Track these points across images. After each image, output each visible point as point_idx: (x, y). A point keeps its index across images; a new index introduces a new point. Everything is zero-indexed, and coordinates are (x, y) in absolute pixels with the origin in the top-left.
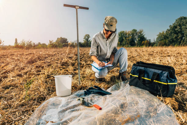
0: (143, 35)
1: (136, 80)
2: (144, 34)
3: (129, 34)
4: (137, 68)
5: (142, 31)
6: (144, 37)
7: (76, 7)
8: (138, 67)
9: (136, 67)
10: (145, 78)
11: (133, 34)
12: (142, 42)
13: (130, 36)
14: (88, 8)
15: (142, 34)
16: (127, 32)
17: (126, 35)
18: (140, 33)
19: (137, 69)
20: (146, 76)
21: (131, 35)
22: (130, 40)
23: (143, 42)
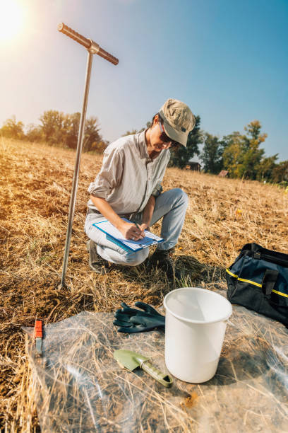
0: (96, 130)
1: (249, 293)
2: (98, 128)
3: (67, 121)
4: (257, 263)
5: (95, 122)
6: (97, 134)
7: (92, 47)
8: (261, 261)
9: (255, 261)
10: (280, 293)
11: (76, 122)
12: (92, 143)
13: (70, 125)
14: (118, 60)
15: (95, 128)
16: (64, 115)
17: (61, 121)
18: (91, 123)
19: (259, 266)
20: (280, 286)
21: (72, 125)
22: (69, 134)
23: (94, 143)
